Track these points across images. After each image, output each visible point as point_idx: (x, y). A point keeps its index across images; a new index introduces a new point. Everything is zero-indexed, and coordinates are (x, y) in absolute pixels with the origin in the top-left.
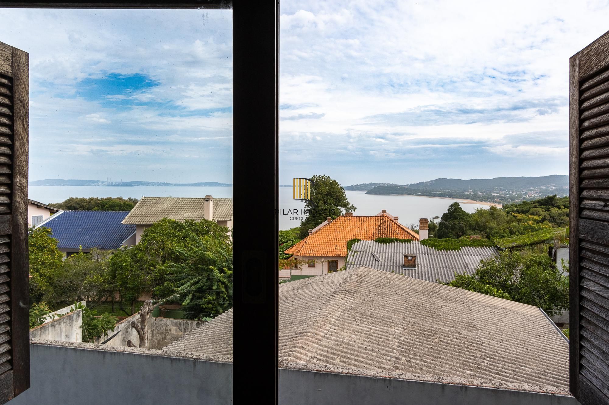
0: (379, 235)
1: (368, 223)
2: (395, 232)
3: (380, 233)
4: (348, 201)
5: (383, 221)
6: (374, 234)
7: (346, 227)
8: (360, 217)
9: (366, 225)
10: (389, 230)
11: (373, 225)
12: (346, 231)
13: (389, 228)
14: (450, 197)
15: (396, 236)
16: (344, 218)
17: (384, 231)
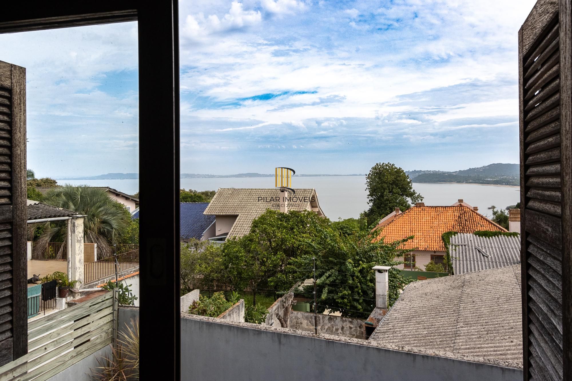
0: (460, 227)
1: (445, 214)
2: (479, 224)
3: (461, 225)
4: (414, 190)
5: (463, 211)
6: (454, 226)
7: (421, 218)
8: (436, 207)
9: (443, 216)
10: (472, 222)
11: (451, 216)
12: (422, 222)
13: (471, 220)
14: (507, 185)
15: (481, 228)
16: (418, 209)
17: (465, 223)
